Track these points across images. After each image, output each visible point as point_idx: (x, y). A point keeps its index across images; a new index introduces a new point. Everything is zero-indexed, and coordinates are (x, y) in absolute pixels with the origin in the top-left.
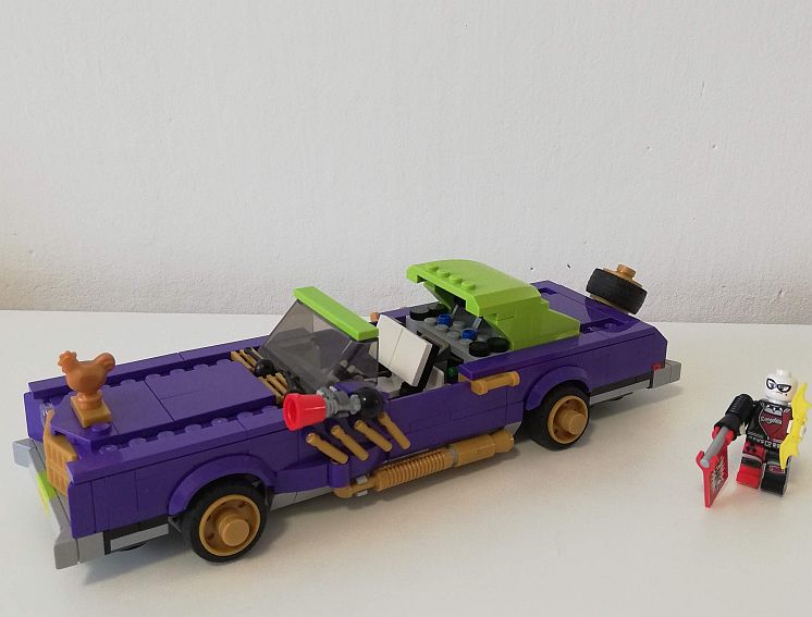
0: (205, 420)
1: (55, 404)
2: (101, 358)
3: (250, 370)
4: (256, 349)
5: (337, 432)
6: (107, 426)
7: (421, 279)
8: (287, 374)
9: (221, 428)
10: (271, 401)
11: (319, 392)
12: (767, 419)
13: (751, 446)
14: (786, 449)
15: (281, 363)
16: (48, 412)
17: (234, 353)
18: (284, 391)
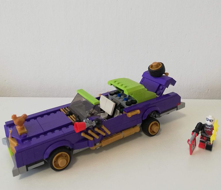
0: (53, 131)
1: (12, 128)
2: (23, 116)
3: (66, 114)
4: (67, 107)
5: (90, 132)
6: (26, 134)
7: (111, 85)
8: (76, 115)
9: (58, 133)
10: (71, 124)
11: (84, 121)
12: (207, 129)
13: (202, 137)
14: (212, 138)
15: (74, 112)
16: (10, 130)
17: (61, 109)
18: (75, 120)
